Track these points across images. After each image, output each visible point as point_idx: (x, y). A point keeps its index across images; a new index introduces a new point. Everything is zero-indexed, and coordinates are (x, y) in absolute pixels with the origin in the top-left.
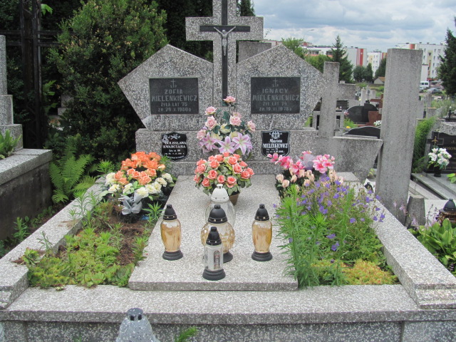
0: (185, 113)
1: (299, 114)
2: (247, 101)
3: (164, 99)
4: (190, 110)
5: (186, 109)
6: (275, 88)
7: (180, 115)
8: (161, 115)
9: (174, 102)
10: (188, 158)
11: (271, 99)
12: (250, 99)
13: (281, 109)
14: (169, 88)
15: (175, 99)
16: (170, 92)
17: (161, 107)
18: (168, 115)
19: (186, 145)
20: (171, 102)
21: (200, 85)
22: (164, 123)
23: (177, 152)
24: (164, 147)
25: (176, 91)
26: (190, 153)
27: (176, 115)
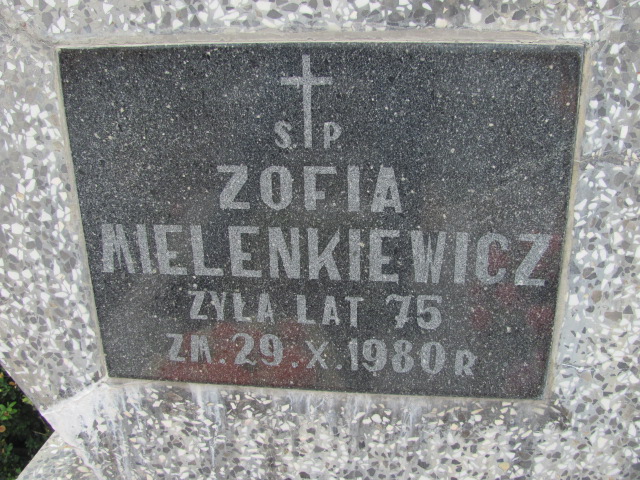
0: (419, 384)
3: (218, 253)
4: (465, 363)
5: (432, 358)
7: (365, 400)
8: (197, 389)
9: (315, 290)
14: (260, 153)
15: (322, 262)
16: (277, 187)
17: (190, 327)
18: (251, 393)
20: (283, 291)
21: (591, 134)
22: (229, 450)
25: (333, 186)
27: (329, 397)
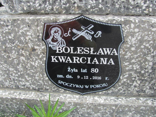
10: (119, 87)
19: (115, 58)
23: (91, 75)
24: (54, 59)
26: (123, 78)
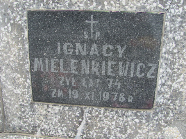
1: (151, 112)
2: (22, 73)
6: (90, 42)
11: (79, 69)
12: (27, 66)
13: (107, 96)
